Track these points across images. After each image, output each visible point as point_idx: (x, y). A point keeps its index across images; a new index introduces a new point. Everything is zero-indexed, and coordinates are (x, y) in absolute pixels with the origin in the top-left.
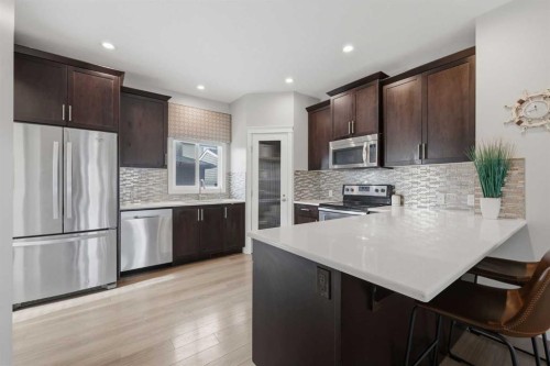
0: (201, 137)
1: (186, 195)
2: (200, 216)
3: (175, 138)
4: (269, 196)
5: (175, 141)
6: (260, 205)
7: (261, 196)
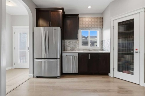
0: (90, 28)
1: (85, 49)
2: (89, 57)
3: (81, 29)
4: (123, 51)
5: (81, 31)
6: (119, 54)
7: (119, 50)
